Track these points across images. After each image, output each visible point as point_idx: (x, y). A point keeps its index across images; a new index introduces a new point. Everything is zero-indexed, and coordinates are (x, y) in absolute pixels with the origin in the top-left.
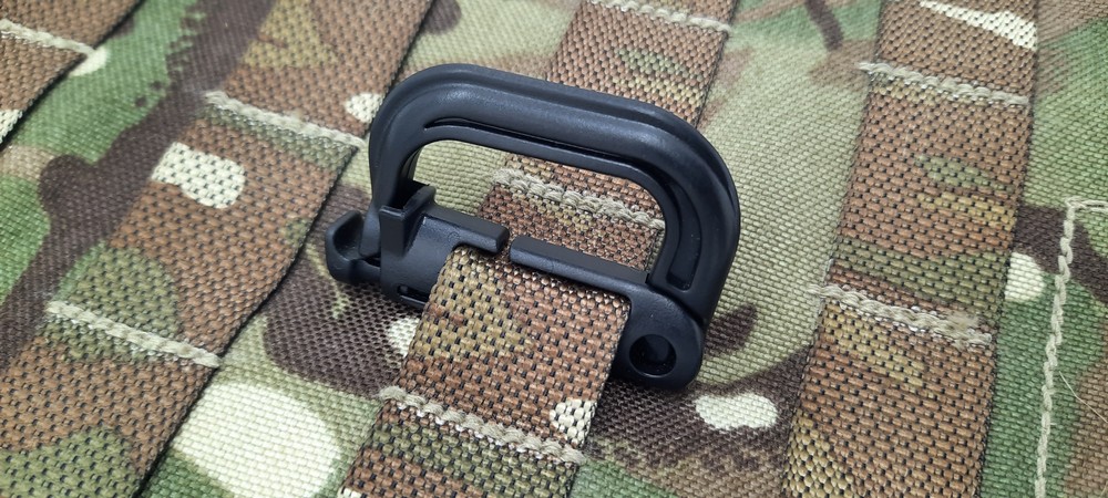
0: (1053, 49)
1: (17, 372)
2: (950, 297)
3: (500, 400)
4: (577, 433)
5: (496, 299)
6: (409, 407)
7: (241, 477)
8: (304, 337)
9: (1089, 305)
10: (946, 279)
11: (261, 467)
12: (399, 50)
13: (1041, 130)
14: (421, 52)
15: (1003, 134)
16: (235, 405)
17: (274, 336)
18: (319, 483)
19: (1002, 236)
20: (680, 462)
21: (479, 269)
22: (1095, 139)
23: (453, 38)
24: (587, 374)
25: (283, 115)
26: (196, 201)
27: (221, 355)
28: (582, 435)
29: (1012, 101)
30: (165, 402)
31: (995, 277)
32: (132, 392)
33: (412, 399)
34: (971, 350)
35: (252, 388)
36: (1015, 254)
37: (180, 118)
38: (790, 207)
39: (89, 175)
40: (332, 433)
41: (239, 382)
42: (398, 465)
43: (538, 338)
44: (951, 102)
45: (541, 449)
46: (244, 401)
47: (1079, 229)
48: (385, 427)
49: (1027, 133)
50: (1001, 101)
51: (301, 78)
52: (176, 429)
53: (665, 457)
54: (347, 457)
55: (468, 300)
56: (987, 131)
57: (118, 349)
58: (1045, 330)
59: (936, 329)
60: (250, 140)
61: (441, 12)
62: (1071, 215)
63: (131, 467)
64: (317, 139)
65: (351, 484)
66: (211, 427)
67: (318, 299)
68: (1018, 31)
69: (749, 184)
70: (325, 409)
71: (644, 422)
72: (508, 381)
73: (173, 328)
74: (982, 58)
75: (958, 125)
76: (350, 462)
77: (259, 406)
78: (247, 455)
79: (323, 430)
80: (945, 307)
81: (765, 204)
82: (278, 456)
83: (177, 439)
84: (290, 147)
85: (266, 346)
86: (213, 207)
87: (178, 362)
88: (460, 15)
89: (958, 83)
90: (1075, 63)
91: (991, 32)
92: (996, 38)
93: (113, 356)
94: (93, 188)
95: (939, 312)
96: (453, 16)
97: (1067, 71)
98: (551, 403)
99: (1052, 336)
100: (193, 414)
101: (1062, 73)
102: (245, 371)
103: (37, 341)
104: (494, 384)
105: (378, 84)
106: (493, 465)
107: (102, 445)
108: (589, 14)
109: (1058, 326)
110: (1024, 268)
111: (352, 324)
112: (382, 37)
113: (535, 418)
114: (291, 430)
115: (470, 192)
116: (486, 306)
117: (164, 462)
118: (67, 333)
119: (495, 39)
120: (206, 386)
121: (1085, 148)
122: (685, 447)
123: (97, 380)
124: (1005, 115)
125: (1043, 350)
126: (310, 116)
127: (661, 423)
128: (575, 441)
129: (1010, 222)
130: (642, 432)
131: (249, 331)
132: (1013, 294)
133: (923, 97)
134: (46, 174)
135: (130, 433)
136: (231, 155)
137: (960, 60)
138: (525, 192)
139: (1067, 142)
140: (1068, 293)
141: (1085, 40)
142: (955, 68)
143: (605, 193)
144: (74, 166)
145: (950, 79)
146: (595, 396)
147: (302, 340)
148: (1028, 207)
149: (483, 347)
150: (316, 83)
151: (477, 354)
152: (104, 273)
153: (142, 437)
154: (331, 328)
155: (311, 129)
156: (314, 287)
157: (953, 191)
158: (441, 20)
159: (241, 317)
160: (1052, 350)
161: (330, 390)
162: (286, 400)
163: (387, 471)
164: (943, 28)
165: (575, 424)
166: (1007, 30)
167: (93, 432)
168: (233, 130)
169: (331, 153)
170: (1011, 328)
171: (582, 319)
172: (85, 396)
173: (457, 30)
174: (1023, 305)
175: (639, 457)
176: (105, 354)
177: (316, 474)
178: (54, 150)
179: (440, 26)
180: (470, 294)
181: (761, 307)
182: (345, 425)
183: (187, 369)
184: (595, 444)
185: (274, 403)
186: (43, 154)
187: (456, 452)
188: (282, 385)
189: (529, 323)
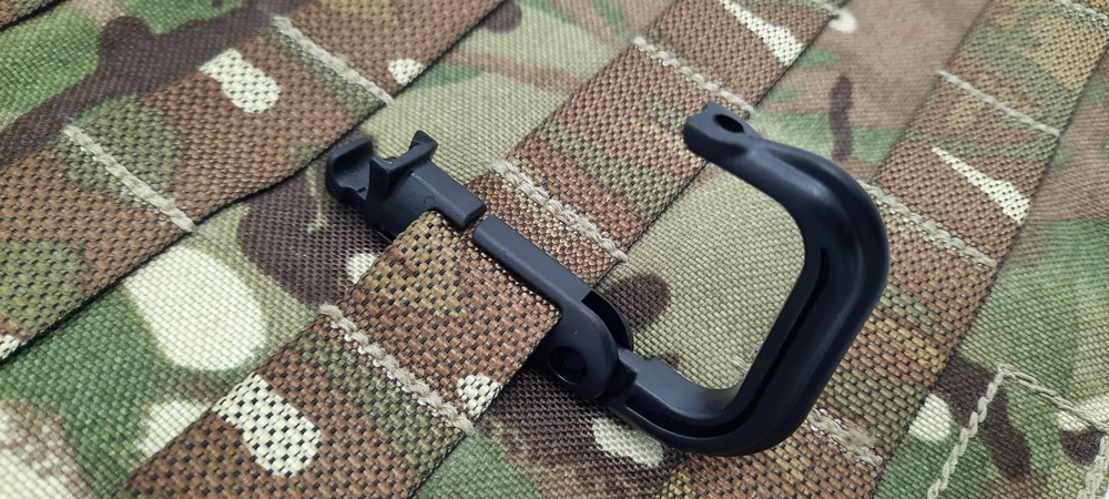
0: (1039, 230)
1: (16, 172)
2: (859, 412)
3: (421, 353)
4: (476, 408)
5: (451, 264)
6: (340, 328)
7: (171, 330)
8: (275, 237)
9: (984, 464)
10: (861, 395)
11: (193, 329)
12: (454, 34)
13: (997, 293)
14: (474, 42)
15: (961, 286)
16: (192, 269)
17: (249, 226)
18: (236, 360)
19: (927, 375)
20: (558, 466)
21: (446, 233)
22: (1046, 320)
23: (506, 39)
24: (503, 358)
25: (333, 55)
26: (229, 100)
27: (197, 223)
28: (479, 410)
29: (980, 260)
30: (132, 244)
31: (906, 409)
32: (108, 225)
33: (346, 323)
34: (859, 465)
35: (212, 261)
36: (933, 396)
37: (245, 29)
38: (743, 283)
39: (148, 42)
40: (264, 324)
41: (202, 252)
42: (311, 373)
43: (473, 311)
44: (925, 242)
45: (439, 408)
46: (201, 269)
47: (1001, 394)
48: (312, 336)
49: (984, 293)
50: (971, 257)
51: (361, 29)
52: (133, 270)
53: (546, 458)
54: (269, 349)
55: (426, 256)
56: (948, 278)
57: (111, 185)
58: (935, 472)
59: (834, 436)
60: (296, 67)
61: (505, 14)
62: (999, 380)
63: (80, 286)
64: (354, 85)
65: (264, 373)
66: (163, 279)
67: (300, 212)
68: (1011, 202)
69: (714, 250)
70: (268, 302)
71: (540, 420)
72: (433, 339)
73: (165, 185)
74: (969, 214)
75: (923, 263)
76: (270, 354)
77: (212, 277)
78: (185, 314)
79: (258, 319)
80: (850, 418)
81: (722, 271)
82: (210, 324)
83: (129, 279)
84: (328, 83)
85: (239, 231)
86: (241, 109)
87: (158, 215)
88: (519, 22)
89: (938, 228)
90: (1054, 248)
91: (987, 194)
92: (989, 201)
93: (105, 189)
94: (146, 54)
95: (843, 422)
96: (513, 22)
97: (1043, 252)
98: (463, 372)
99: (939, 481)
100: (152, 263)
101: (1038, 253)
102: (212, 244)
103: (44, 153)
104: (420, 337)
105: (425, 55)
106: (392, 406)
107: (63, 259)
108: (633, 58)
109: (948, 473)
110: (936, 411)
111: (320, 242)
112: (444, 18)
113: (444, 380)
114: (231, 307)
115: (467, 170)
116: (440, 266)
117: (110, 293)
118: (73, 156)
119: (541, 52)
120: (173, 244)
121: (1033, 324)
122: (568, 455)
123: (82, 204)
124: (970, 270)
125: (926, 490)
126: (355, 63)
127: (556, 427)
128: (472, 413)
129: (938, 365)
130: (535, 428)
131: (230, 213)
132: (917, 431)
133: (901, 229)
134: (112, 25)
135: (93, 258)
136: (275, 75)
137: (948, 208)
138: (514, 187)
139: (1019, 314)
140: (968, 448)
141: (1072, 233)
142: (940, 214)
143: (584, 213)
144: (138, 29)
145: (932, 221)
146: (503, 379)
147: (272, 238)
148: (961, 359)
149: (423, 301)
150: (372, 37)
151: (416, 306)
152: (125, 119)
153: (100, 265)
154: (301, 238)
155: (352, 75)
156: (301, 202)
157: (896, 320)
158: (502, 21)
159: (228, 198)
160: (934, 493)
161: (278, 288)
162: (237, 281)
163: (299, 374)
164: (944, 177)
165: (477, 398)
166: (1002, 199)
167: (61, 246)
168: (285, 54)
169: (361, 100)
170: (904, 460)
171: (517, 309)
172: (66, 214)
173: (511, 33)
174: (924, 444)
175: (523, 448)
176: (98, 185)
177: (237, 352)
178: (128, 9)
179: (498, 26)
180: (430, 251)
181: (685, 360)
182: (279, 322)
183: (163, 224)
184: (489, 423)
185: (226, 280)
186: (117, 8)
187: (364, 382)
188: (239, 268)
189: (470, 295)
